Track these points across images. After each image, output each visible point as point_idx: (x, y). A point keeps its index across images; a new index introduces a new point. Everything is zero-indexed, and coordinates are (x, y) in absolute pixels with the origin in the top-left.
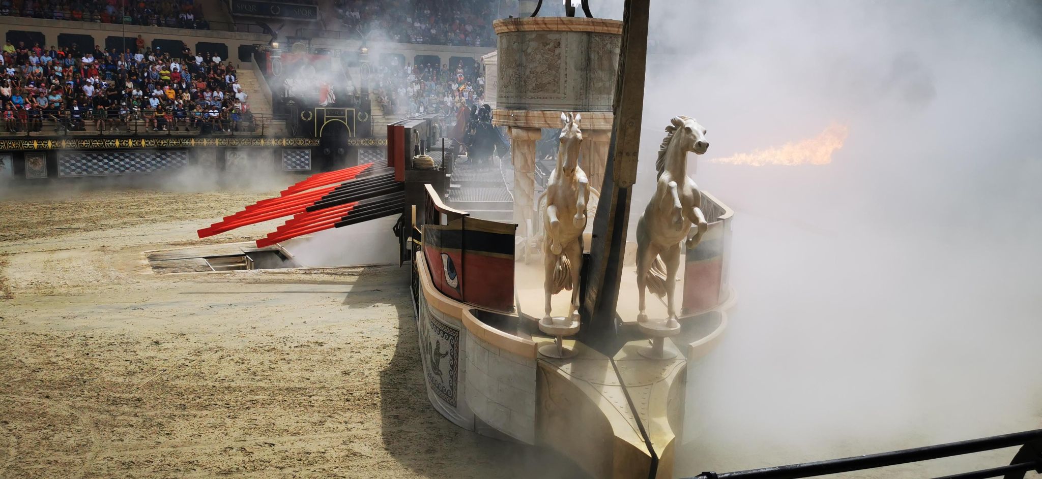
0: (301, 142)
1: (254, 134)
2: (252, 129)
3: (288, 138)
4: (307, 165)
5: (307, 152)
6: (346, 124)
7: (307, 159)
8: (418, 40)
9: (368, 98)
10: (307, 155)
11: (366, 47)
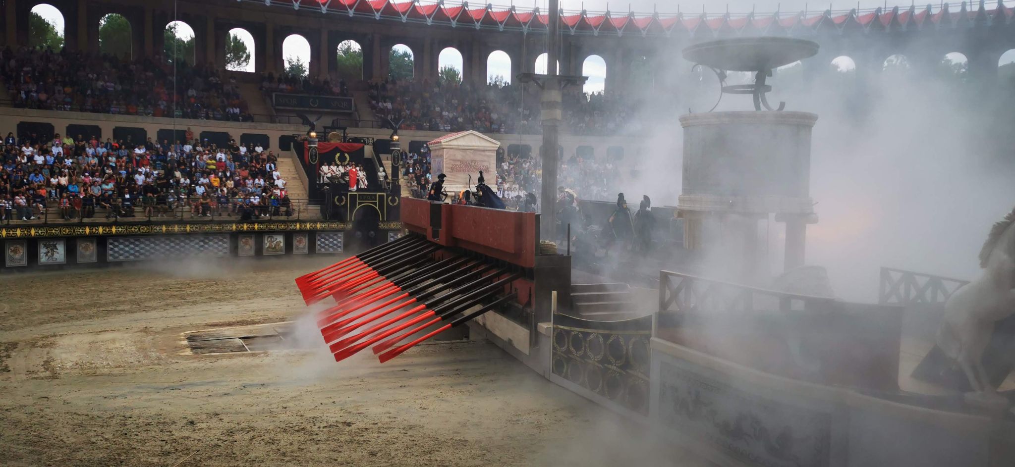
0: (334, 226)
1: (290, 218)
2: (288, 213)
3: (321, 222)
4: (340, 247)
5: (340, 235)
6: (377, 208)
7: (339, 242)
8: (446, 128)
9: (398, 183)
10: (340, 238)
11: (397, 135)
